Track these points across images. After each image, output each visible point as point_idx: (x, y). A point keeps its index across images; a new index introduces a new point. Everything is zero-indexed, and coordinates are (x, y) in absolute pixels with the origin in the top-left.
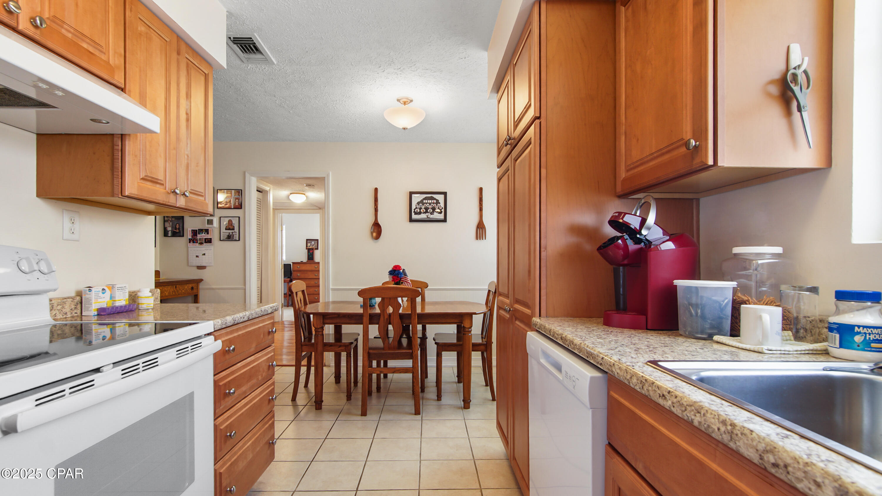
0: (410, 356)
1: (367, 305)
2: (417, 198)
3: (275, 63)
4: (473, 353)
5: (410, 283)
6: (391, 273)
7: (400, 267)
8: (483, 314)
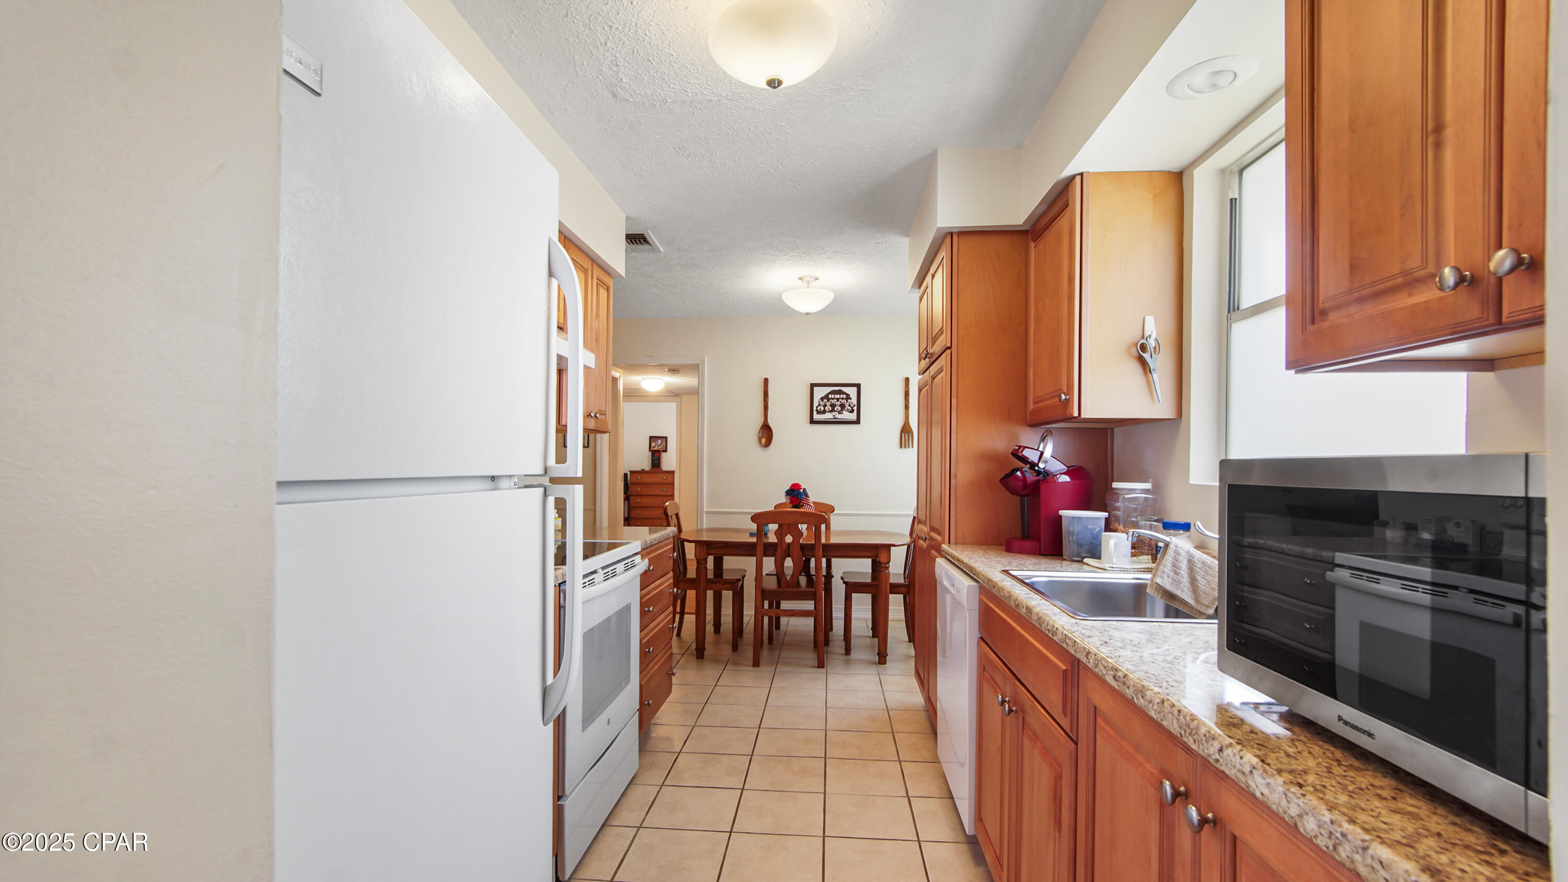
0: (813, 596)
1: (761, 533)
2: (820, 393)
3: (662, 251)
4: (892, 597)
5: (812, 506)
6: (788, 493)
7: (800, 486)
8: (906, 546)
